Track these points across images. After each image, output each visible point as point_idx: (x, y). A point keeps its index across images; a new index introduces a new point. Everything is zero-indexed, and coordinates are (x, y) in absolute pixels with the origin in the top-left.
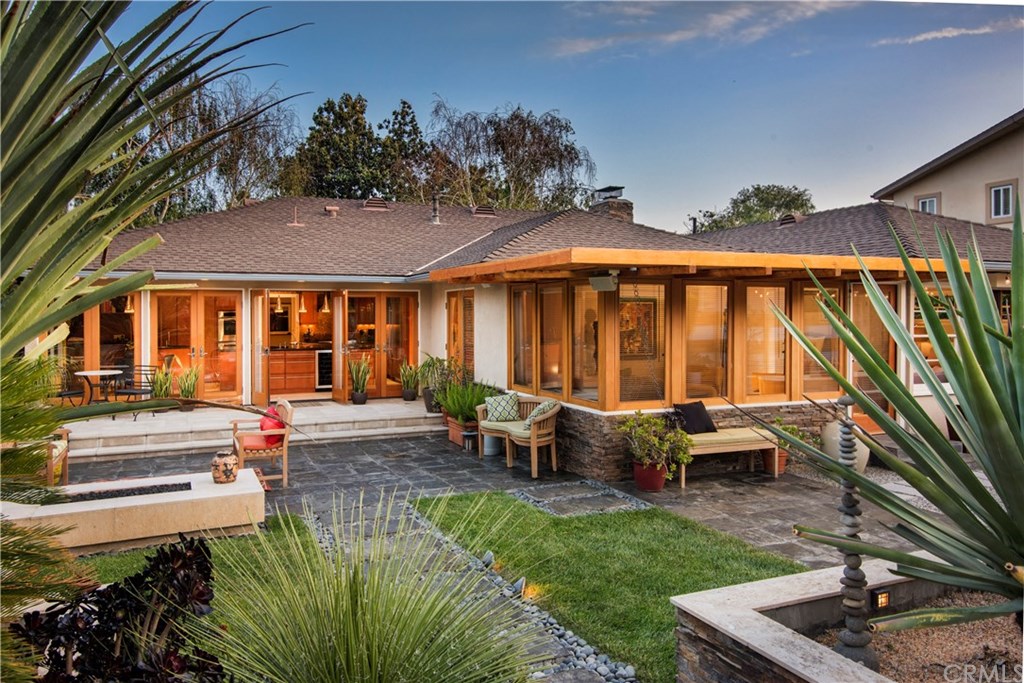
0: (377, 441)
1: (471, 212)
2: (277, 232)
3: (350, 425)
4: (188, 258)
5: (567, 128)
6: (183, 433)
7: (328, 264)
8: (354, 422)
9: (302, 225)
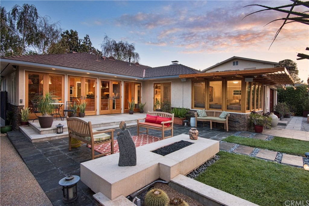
9: (99, 61)
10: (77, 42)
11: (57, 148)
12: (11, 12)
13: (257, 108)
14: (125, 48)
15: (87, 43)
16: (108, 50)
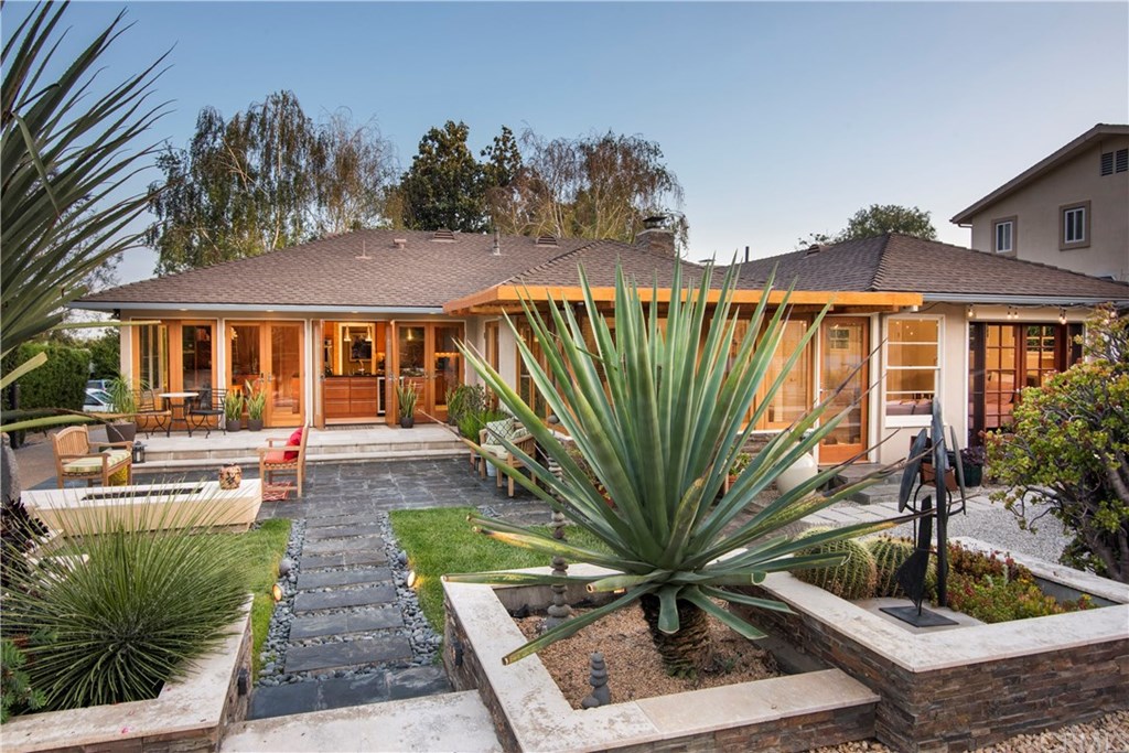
0: (408, 462)
1: (534, 242)
2: (345, 265)
3: (387, 446)
4: (258, 291)
5: (656, 152)
6: (241, 450)
7: (381, 296)
8: (391, 444)
9: (369, 258)
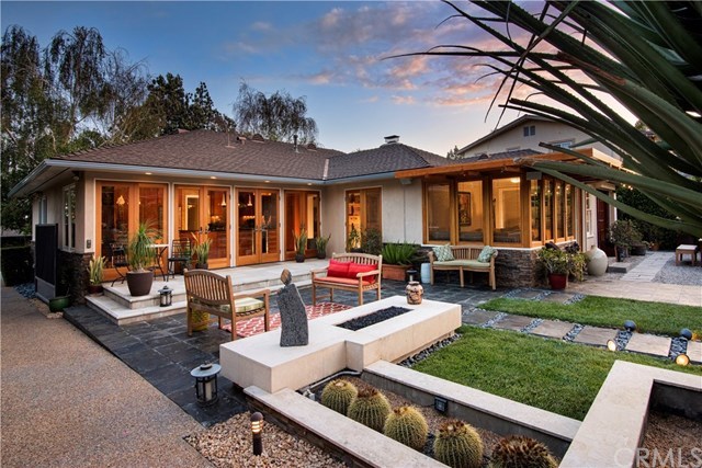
9: (233, 147)
10: (182, 101)
11: (166, 333)
12: (50, 47)
13: (562, 235)
14: (284, 107)
15: (201, 102)
16: (248, 116)
